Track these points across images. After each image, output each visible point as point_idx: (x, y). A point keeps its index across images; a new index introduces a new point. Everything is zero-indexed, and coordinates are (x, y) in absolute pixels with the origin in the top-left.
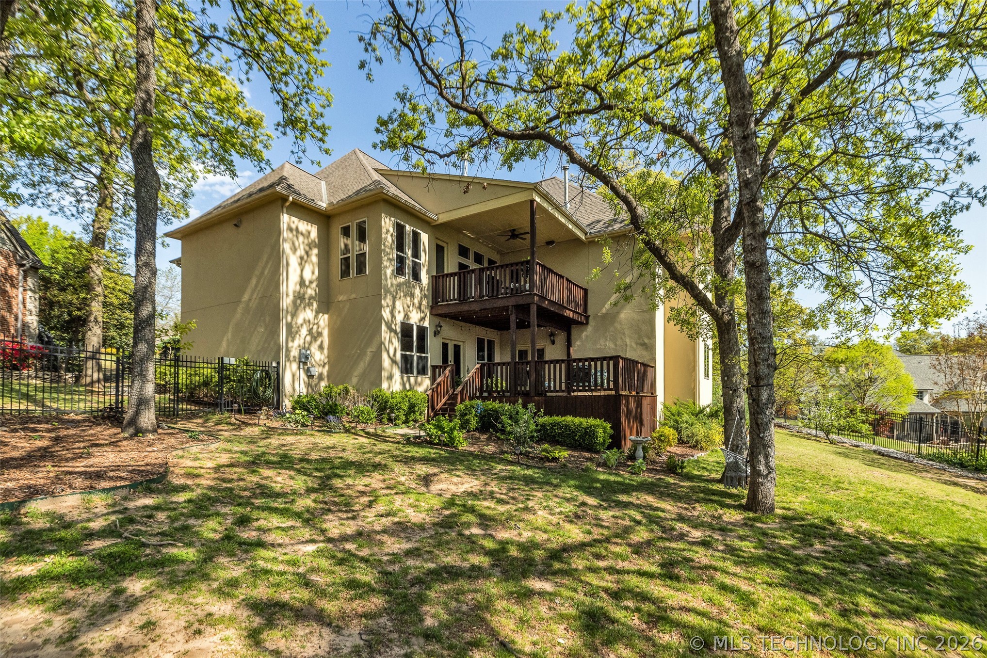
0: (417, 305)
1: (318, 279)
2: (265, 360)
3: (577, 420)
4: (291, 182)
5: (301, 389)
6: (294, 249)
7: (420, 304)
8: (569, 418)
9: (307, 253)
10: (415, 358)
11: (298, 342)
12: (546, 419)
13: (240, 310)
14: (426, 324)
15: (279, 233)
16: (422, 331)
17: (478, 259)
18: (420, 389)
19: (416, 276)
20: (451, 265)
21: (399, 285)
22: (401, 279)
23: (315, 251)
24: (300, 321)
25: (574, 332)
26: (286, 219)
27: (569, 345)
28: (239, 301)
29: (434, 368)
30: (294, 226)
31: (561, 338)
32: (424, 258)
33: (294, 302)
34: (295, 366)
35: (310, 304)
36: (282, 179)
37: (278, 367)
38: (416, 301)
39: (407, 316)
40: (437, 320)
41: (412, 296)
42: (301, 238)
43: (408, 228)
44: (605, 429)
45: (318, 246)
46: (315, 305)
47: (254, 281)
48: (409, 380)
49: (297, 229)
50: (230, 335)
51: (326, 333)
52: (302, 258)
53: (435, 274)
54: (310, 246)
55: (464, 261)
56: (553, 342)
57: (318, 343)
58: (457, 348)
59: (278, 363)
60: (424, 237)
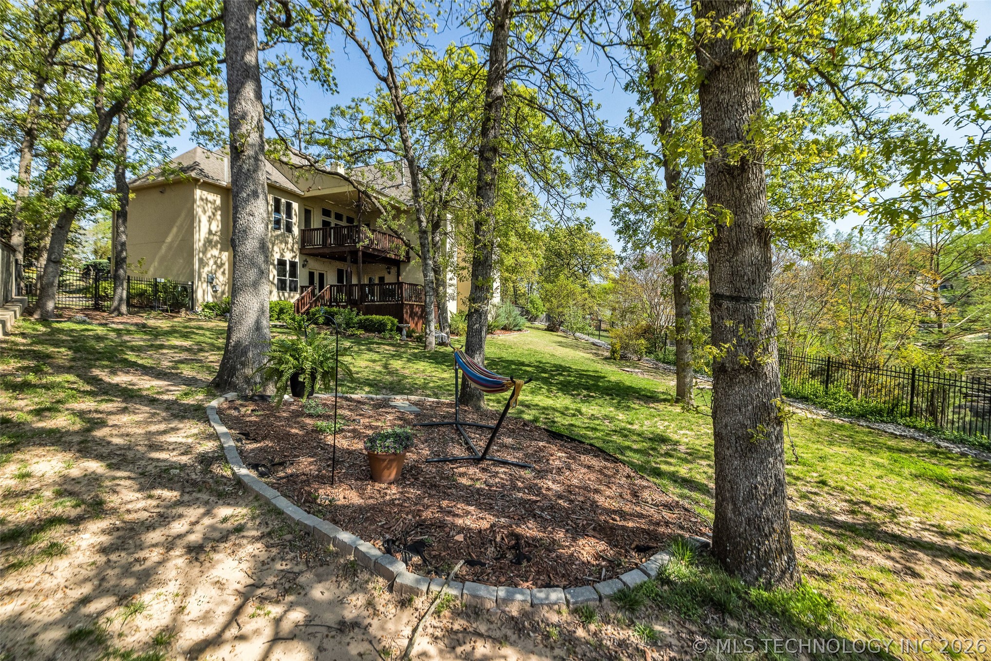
0: (290, 247)
1: (221, 230)
2: (182, 279)
3: (378, 317)
4: (202, 167)
5: (210, 299)
6: (205, 212)
7: (293, 247)
8: (374, 316)
9: (214, 214)
10: (288, 282)
11: (206, 269)
12: (362, 317)
13: (164, 248)
14: (297, 260)
15: (194, 201)
16: (293, 265)
17: (339, 217)
18: (293, 301)
19: (289, 229)
20: (316, 222)
21: (278, 236)
22: (278, 232)
23: (219, 212)
24: (209, 255)
25: (402, 267)
26: (198, 193)
27: (399, 275)
28: (164, 242)
29: (302, 287)
30: (204, 197)
31: (394, 270)
32: (295, 219)
33: (204, 245)
34: (205, 285)
35: (215, 246)
36: (196, 164)
37: (192, 285)
38: (289, 246)
39: (282, 255)
40: (304, 257)
41: (287, 243)
42: (209, 205)
43: (283, 200)
44: (392, 322)
45: (221, 209)
46: (219, 246)
47: (175, 230)
48: (283, 295)
49: (207, 199)
50: (156, 264)
51: (227, 264)
52: (210, 217)
53: (303, 228)
54: (216, 209)
55: (327, 219)
56: (389, 273)
57: (222, 270)
58: (321, 276)
59: (193, 283)
60: (295, 206)
